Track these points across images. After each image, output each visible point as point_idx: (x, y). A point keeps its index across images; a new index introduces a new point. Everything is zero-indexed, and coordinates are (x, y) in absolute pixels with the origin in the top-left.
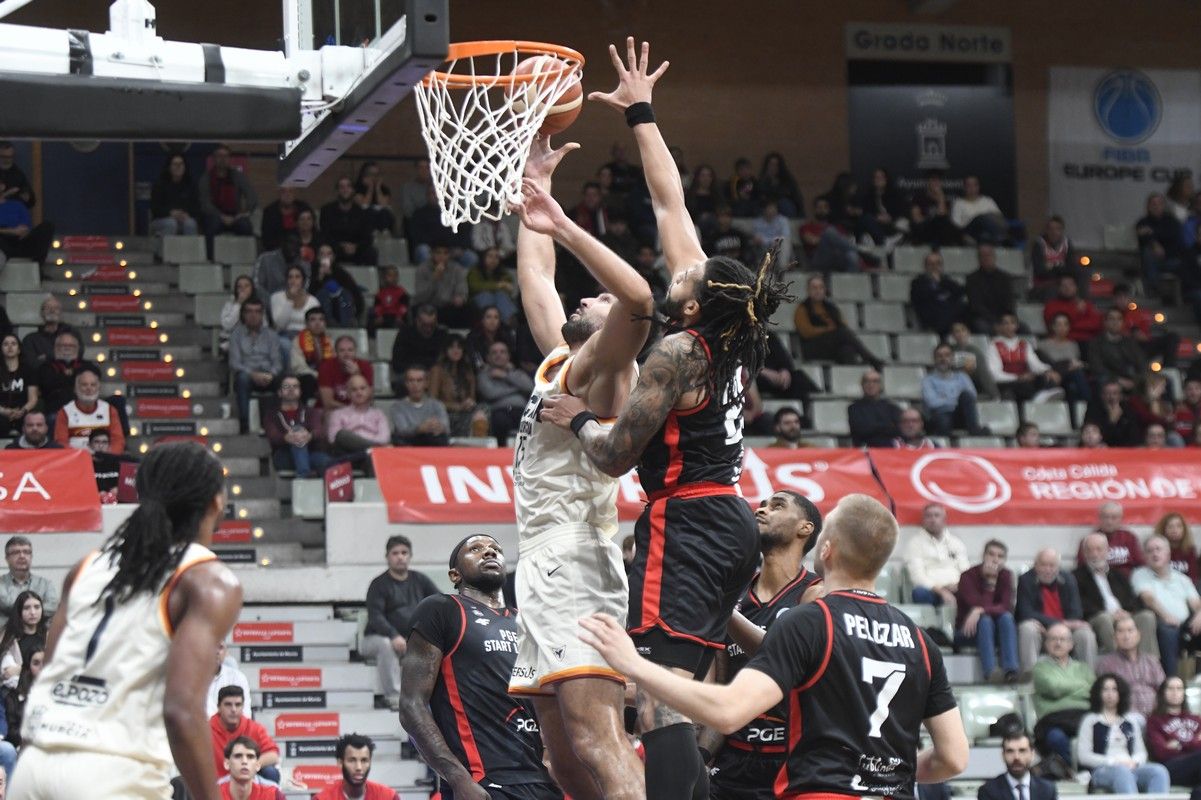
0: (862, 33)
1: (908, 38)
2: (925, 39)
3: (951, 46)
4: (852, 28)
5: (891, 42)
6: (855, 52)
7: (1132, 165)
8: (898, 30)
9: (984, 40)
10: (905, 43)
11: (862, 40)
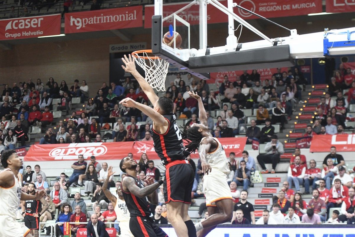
0: (112, 47)
1: (123, 47)
2: (127, 47)
3: (133, 48)
4: (111, 46)
5: (119, 48)
6: (111, 51)
7: (174, 72)
8: (121, 45)
9: (140, 45)
10: (123, 48)
11: (113, 49)
